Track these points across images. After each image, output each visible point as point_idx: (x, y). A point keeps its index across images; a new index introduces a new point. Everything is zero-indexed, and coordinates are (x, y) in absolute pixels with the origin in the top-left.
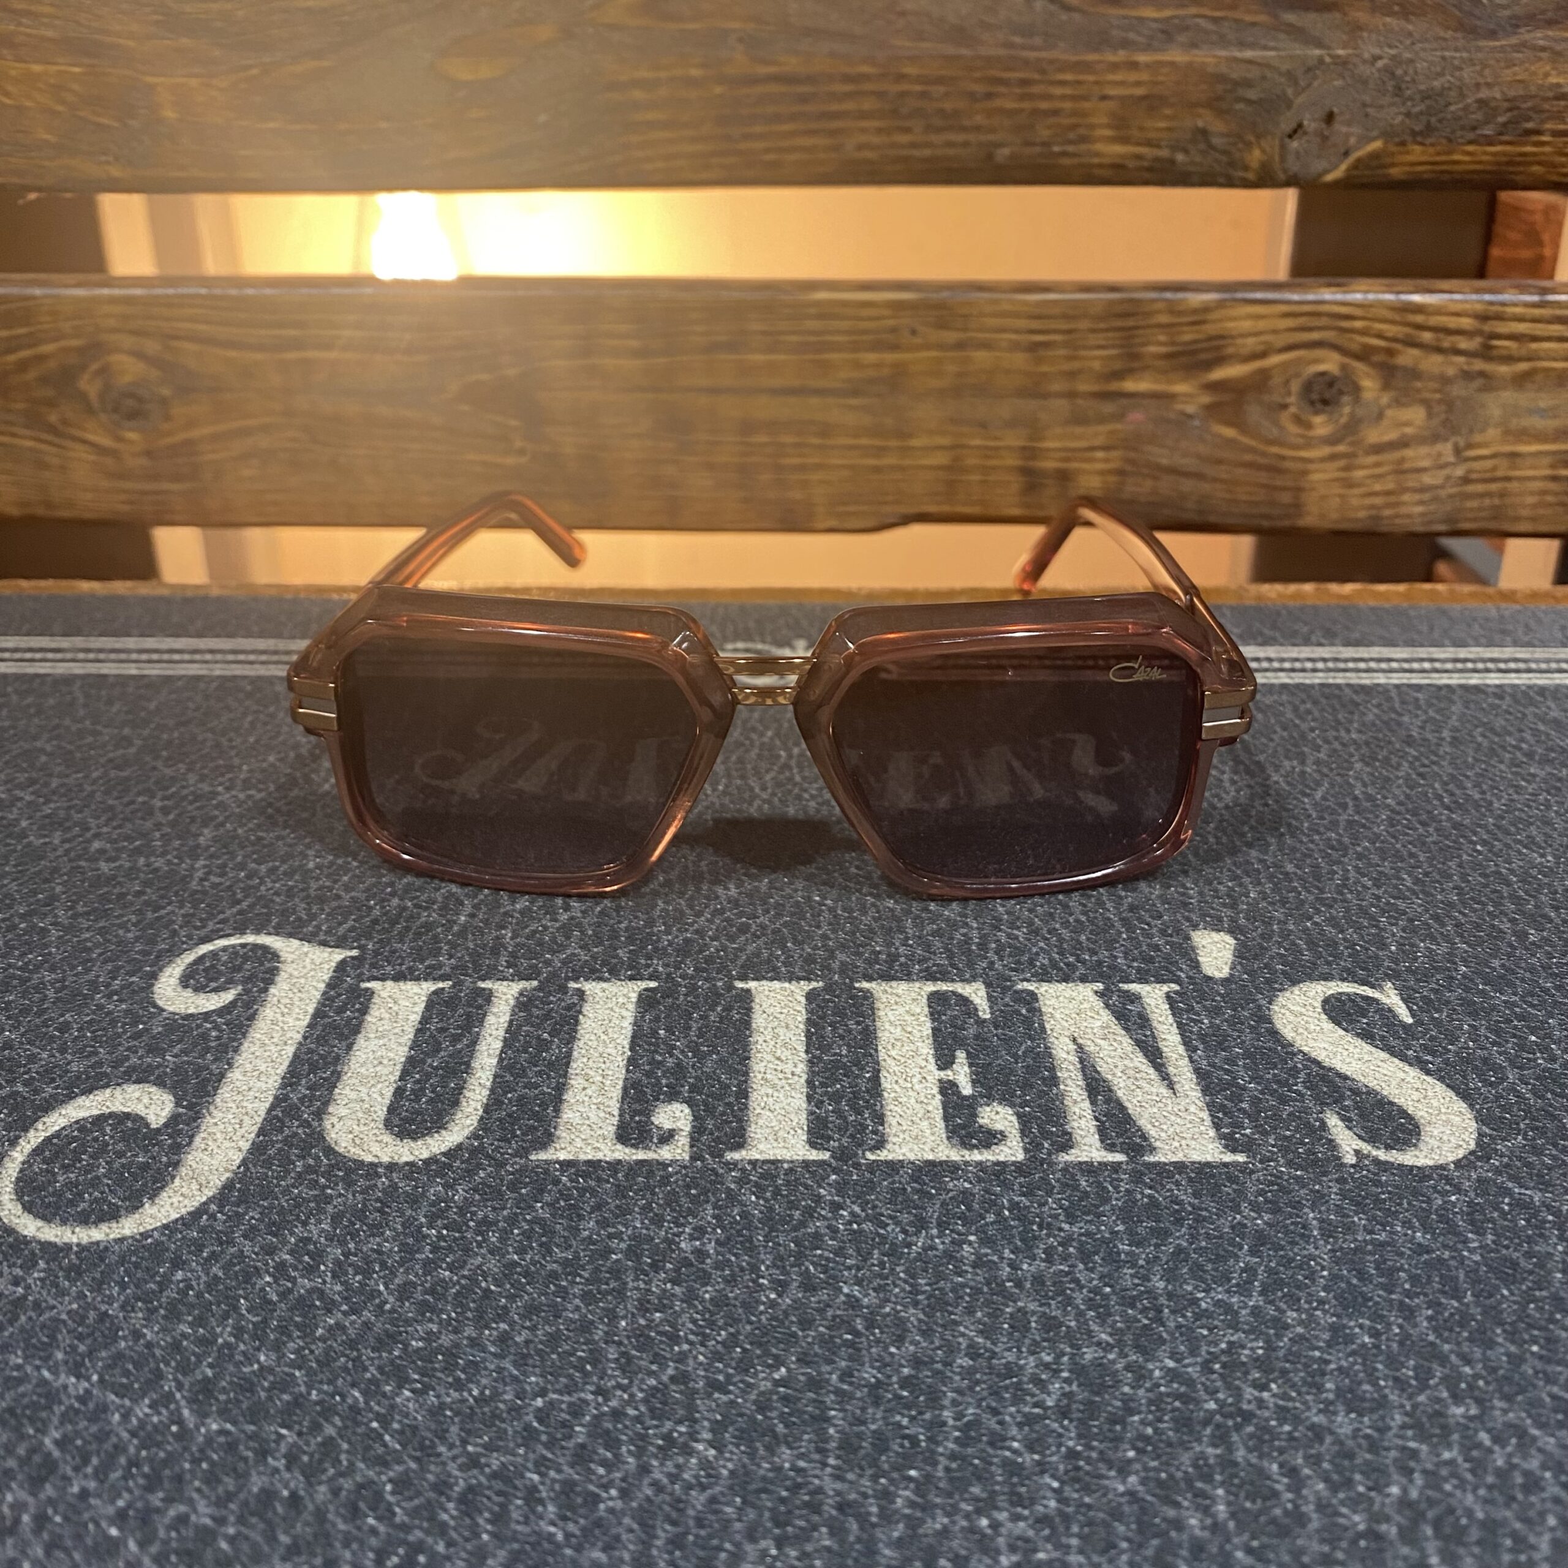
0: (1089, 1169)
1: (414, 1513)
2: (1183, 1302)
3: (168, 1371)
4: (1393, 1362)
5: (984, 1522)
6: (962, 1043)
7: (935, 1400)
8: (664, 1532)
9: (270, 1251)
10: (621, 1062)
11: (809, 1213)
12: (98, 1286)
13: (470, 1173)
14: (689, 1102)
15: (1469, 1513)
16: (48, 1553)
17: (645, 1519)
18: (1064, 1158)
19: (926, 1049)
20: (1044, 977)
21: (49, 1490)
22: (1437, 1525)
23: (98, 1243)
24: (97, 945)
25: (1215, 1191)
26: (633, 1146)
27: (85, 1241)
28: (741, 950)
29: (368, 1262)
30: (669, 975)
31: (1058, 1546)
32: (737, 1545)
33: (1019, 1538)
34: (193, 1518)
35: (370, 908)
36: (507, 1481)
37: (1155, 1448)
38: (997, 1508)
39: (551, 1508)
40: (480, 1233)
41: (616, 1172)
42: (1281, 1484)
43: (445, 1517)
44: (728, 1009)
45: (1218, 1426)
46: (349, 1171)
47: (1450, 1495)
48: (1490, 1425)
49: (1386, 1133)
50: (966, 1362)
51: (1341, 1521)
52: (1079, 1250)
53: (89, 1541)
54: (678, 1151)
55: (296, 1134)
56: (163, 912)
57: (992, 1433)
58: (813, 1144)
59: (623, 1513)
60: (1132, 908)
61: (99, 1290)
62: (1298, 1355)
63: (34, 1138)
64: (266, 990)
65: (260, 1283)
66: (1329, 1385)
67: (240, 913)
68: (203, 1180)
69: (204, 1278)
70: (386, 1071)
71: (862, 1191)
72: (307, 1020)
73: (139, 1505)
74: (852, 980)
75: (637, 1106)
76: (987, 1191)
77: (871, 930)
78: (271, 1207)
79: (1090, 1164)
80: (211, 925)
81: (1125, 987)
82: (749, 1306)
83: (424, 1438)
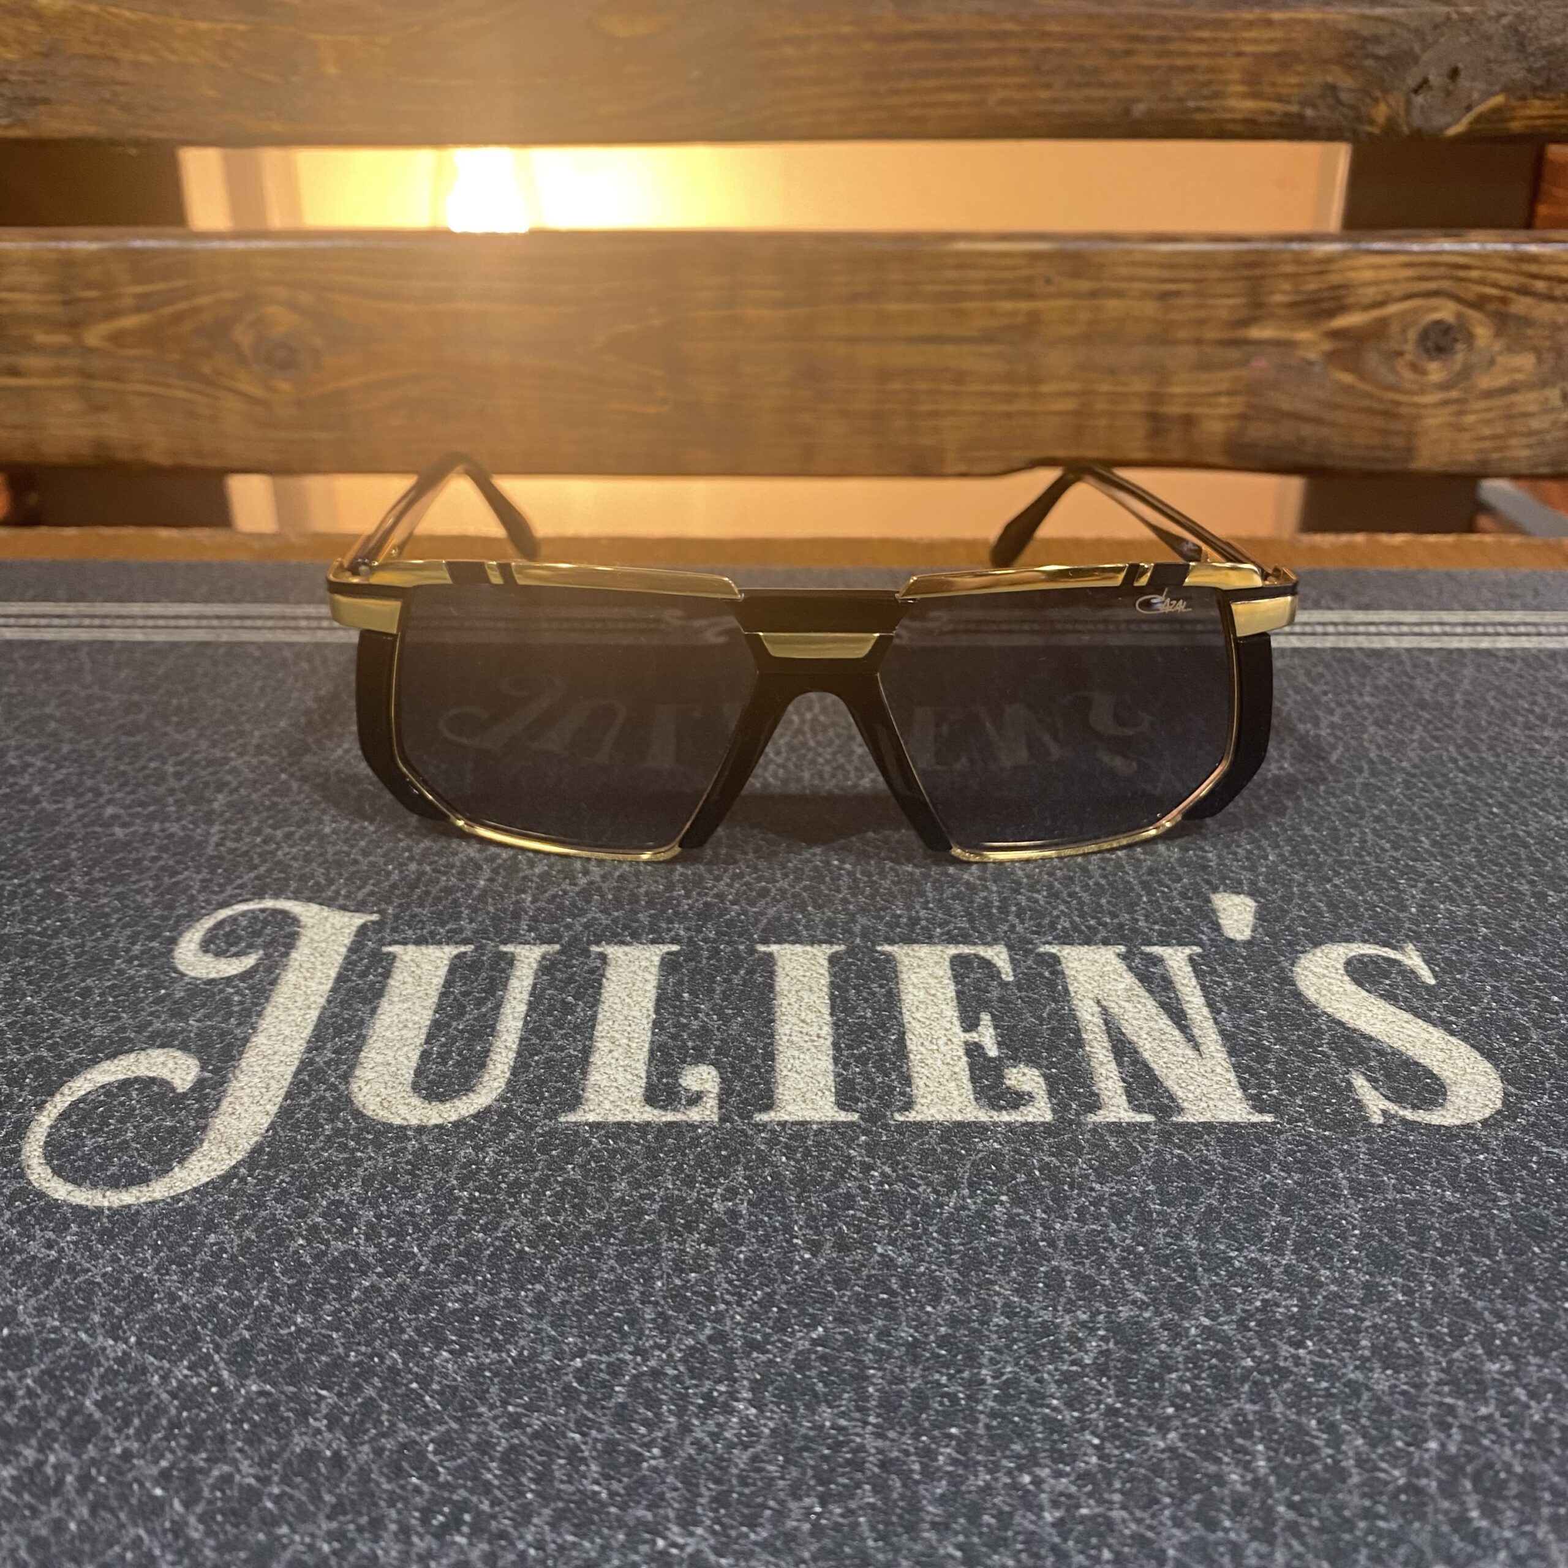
0: (1117, 1129)
1: (456, 1472)
2: (1216, 1261)
3: (205, 1333)
4: (1427, 1320)
5: (1027, 1479)
6: (986, 1005)
7: (972, 1359)
8: (707, 1490)
9: (302, 1214)
10: (646, 1024)
11: (840, 1173)
12: (131, 1249)
13: (500, 1135)
14: (715, 1064)
15: (1508, 1467)
16: (93, 1512)
17: (689, 1476)
18: (1092, 1118)
19: (951, 1012)
20: (1065, 939)
21: (91, 1451)
22: (1477, 1478)
23: (129, 1206)
24: (116, 910)
25: (1244, 1151)
26: (664, 1108)
27: (116, 1204)
28: (762, 914)
29: (399, 1222)
30: (690, 938)
31: (1101, 1501)
32: (781, 1503)
33: (1061, 1494)
34: (237, 1477)
35: (389, 874)
36: (550, 1440)
37: (1194, 1404)
38: (1039, 1465)
39: (594, 1468)
40: (510, 1194)
41: (644, 1135)
42: (1320, 1440)
43: (489, 1476)
44: (751, 972)
45: (1255, 1383)
46: (378, 1134)
47: (1487, 1449)
48: (1525, 1381)
49: (1412, 1093)
50: (1000, 1320)
51: (1382, 1475)
52: (1112, 1208)
53: (134, 1501)
54: (706, 1113)
55: (323, 1098)
56: (180, 877)
57: (1032, 1392)
58: (841, 1106)
59: (666, 1471)
60: (1151, 872)
61: (133, 1254)
62: (1332, 1312)
63: (60, 1102)
64: (286, 954)
65: (293, 1246)
66: (1364, 1343)
67: (258, 878)
68: (231, 1143)
69: (237, 1241)
70: (411, 1034)
71: (893, 1153)
72: (330, 985)
73: (183, 1465)
74: (874, 944)
75: (663, 1068)
76: (1016, 1151)
77: (891, 894)
78: (301, 1171)
79: (1118, 1125)
80: (229, 890)
81: (1148, 949)
82: (784, 1266)
83: (464, 1399)
